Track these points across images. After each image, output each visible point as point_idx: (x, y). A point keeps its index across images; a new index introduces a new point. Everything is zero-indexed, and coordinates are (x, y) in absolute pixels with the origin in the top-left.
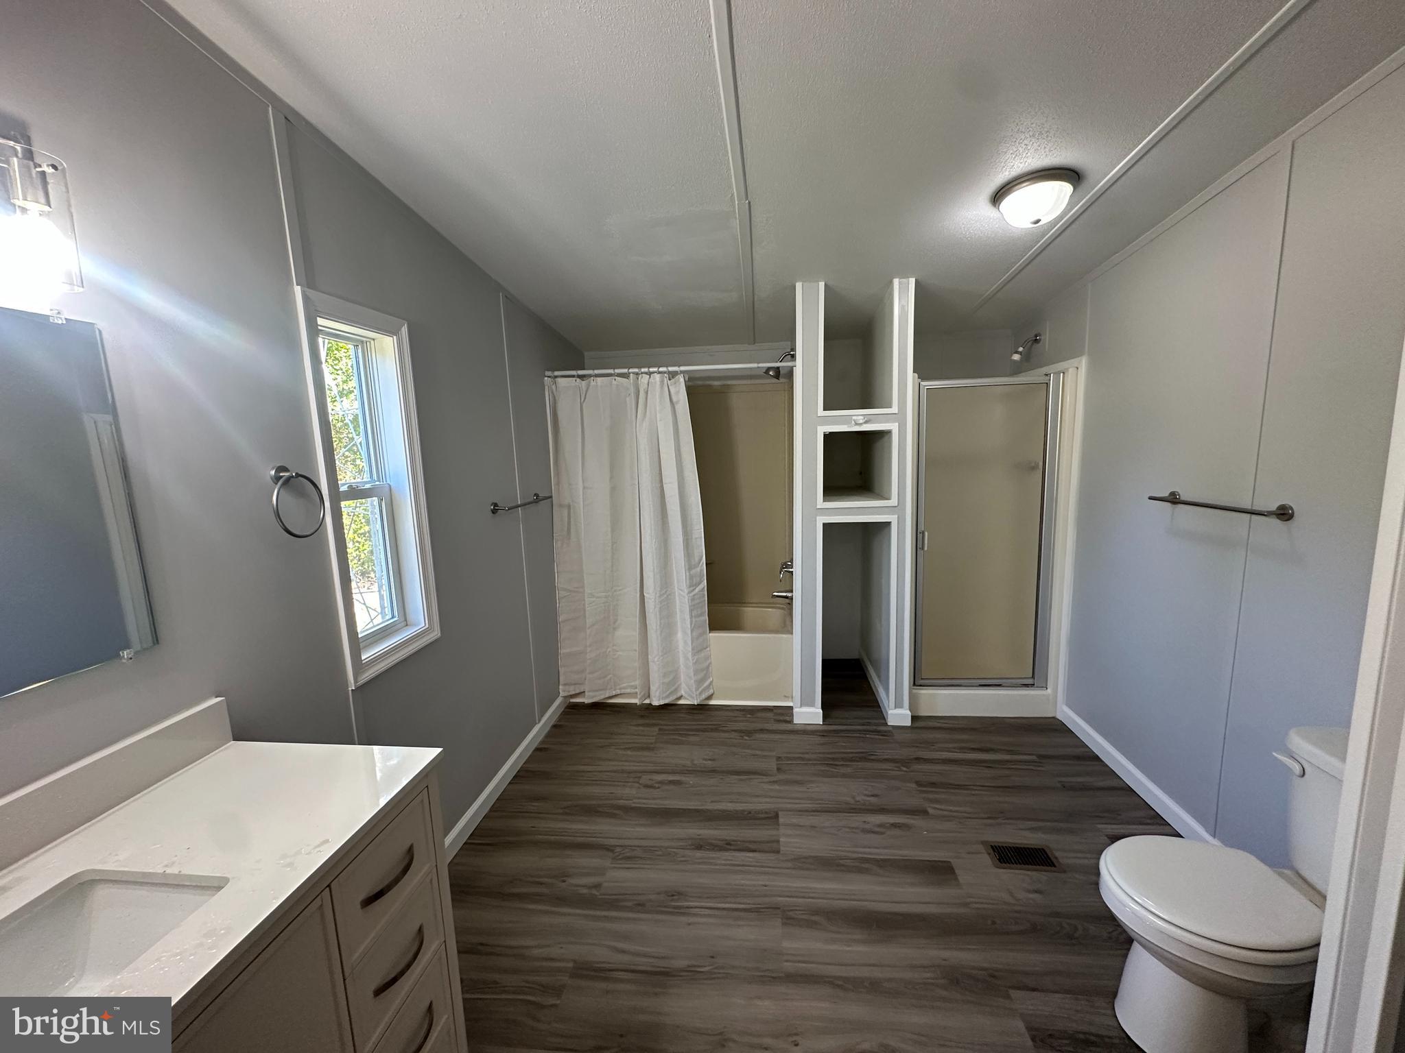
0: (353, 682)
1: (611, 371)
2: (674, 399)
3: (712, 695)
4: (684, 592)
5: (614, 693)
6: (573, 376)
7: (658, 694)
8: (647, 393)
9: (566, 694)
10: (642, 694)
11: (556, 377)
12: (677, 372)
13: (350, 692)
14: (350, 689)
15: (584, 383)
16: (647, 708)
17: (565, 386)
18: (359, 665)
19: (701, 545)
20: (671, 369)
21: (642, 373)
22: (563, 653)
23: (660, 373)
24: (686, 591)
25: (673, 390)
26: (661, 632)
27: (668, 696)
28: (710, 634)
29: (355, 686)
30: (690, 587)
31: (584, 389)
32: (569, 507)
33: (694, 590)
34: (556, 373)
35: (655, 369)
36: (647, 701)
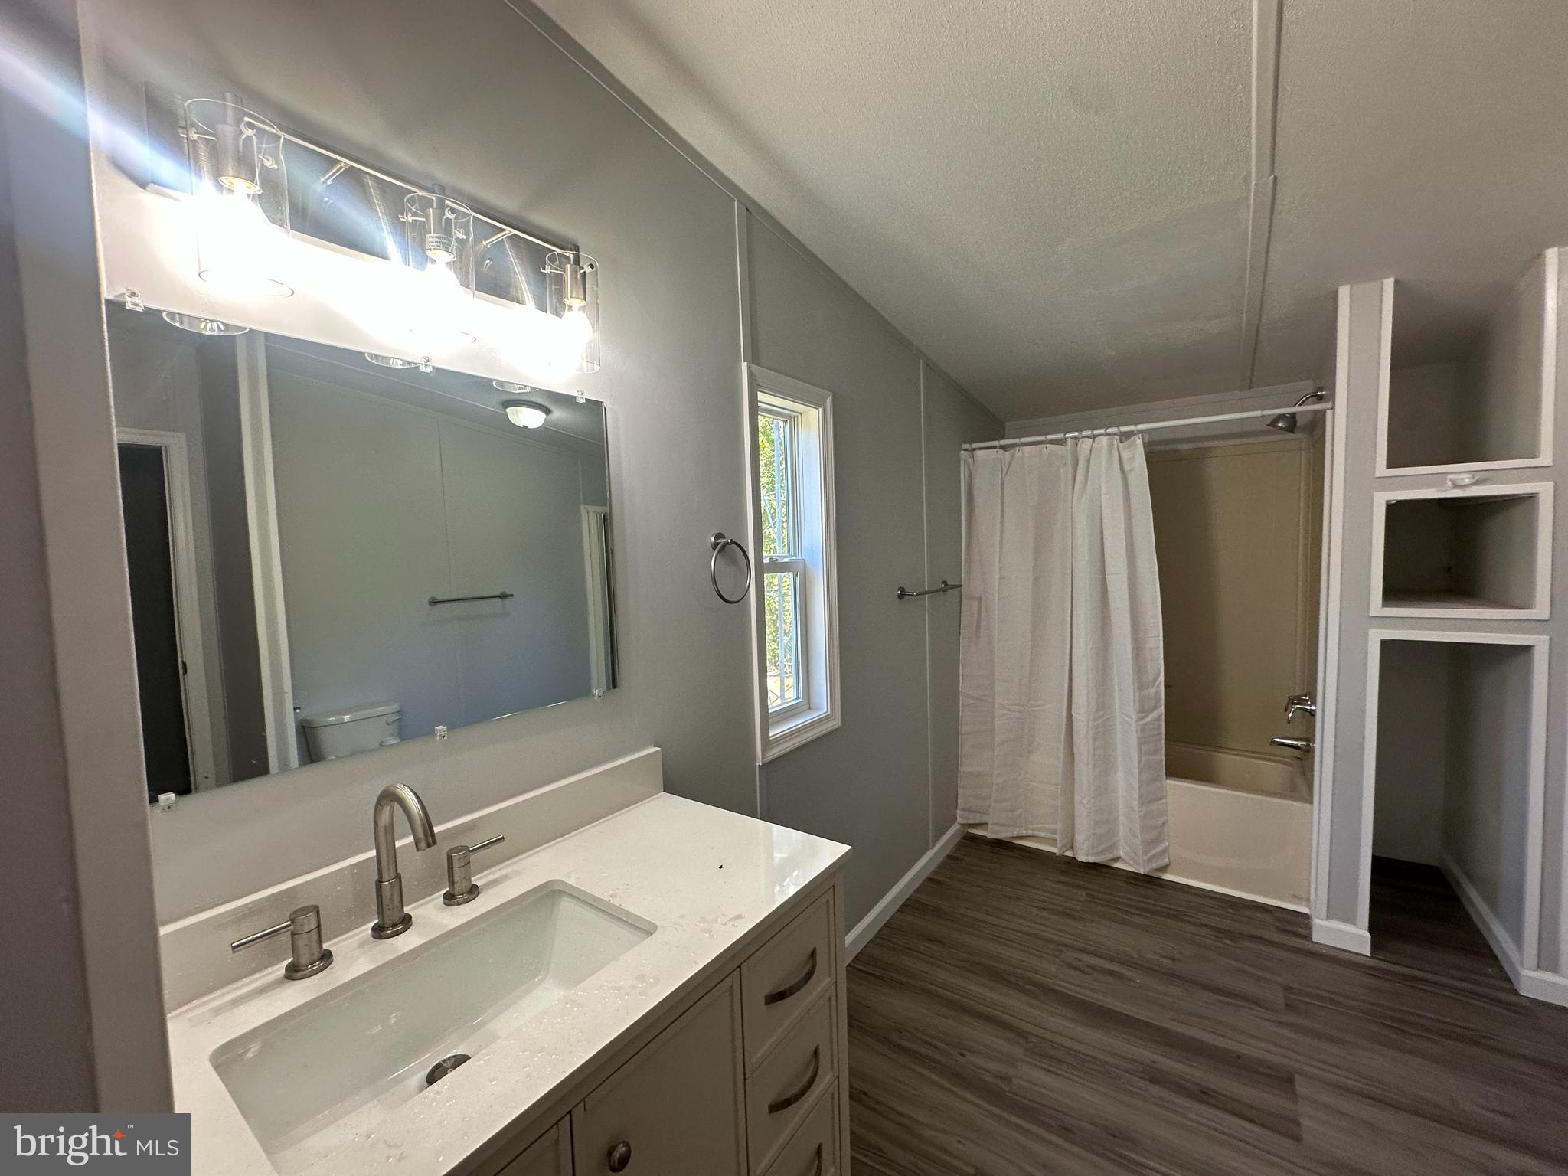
0: (760, 757)
1: (1042, 438)
2: (1127, 467)
3: (1167, 866)
4: (1132, 718)
5: (1024, 833)
6: (994, 447)
7: (1085, 847)
8: (1088, 461)
9: (965, 822)
10: (1064, 842)
11: (974, 450)
12: (1133, 431)
13: (757, 768)
14: (757, 764)
15: (1007, 454)
16: (1069, 863)
17: (985, 458)
18: (767, 743)
19: (1158, 659)
20: (1123, 429)
21: (1083, 437)
22: (963, 772)
23: (1107, 435)
24: (1134, 717)
25: (1125, 455)
26: (1094, 766)
27: (1102, 852)
28: (1168, 781)
29: (762, 762)
30: (1140, 712)
31: (1007, 460)
32: (980, 599)
33: (1145, 717)
34: (975, 445)
35: (1102, 431)
36: (1069, 854)
